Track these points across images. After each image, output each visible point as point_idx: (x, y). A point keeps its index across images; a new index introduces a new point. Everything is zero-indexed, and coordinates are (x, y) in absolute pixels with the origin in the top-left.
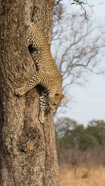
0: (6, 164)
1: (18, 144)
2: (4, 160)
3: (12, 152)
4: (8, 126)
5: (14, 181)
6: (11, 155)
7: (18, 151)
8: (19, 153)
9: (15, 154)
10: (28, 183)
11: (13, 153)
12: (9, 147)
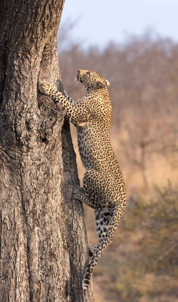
0: (8, 162)
1: (39, 129)
2: (6, 155)
3: (26, 143)
4: (21, 100)
5: (21, 189)
6: (23, 147)
7: (37, 141)
8: (38, 144)
9: (30, 146)
10: (44, 192)
11: (28, 144)
12: (24, 133)
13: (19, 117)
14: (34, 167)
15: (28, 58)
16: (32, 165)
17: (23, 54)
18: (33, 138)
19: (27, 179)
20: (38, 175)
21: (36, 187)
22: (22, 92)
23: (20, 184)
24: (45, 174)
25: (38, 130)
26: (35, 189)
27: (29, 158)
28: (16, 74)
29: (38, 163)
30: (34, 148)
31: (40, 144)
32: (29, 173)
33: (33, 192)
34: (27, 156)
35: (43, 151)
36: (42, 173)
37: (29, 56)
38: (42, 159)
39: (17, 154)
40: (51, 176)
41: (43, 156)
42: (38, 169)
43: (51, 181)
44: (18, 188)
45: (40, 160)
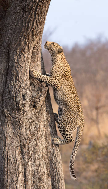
13: (18, 92)
14: (28, 124)
15: (23, 54)
16: (27, 122)
17: (20, 52)
18: (27, 105)
19: (24, 131)
20: (30, 128)
21: (29, 136)
22: (20, 76)
23: (19, 135)
24: (35, 128)
25: (30, 100)
26: (29, 137)
27: (25, 118)
28: (15, 65)
29: (30, 121)
30: (28, 111)
31: (31, 109)
32: (25, 127)
33: (28, 139)
34: (23, 116)
35: (34, 113)
36: (33, 127)
37: (24, 53)
38: (33, 118)
39: (17, 115)
40: (39, 129)
41: (33, 116)
42: (31, 125)
43: (39, 132)
44: (18, 137)
45: (32, 119)
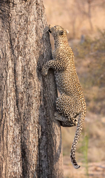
14: (17, 17)
16: (16, 15)
19: (13, 24)
20: (20, 22)
21: (19, 30)
23: (8, 28)
24: (25, 21)
26: (18, 31)
27: (14, 11)
29: (20, 14)
30: (17, 4)
31: (21, 1)
32: (14, 21)
33: (17, 33)
34: (13, 9)
35: (24, 6)
36: (23, 21)
38: (23, 11)
39: (6, 8)
40: (29, 23)
41: (23, 9)
42: (21, 18)
43: (29, 26)
44: (7, 31)
45: (21, 12)
